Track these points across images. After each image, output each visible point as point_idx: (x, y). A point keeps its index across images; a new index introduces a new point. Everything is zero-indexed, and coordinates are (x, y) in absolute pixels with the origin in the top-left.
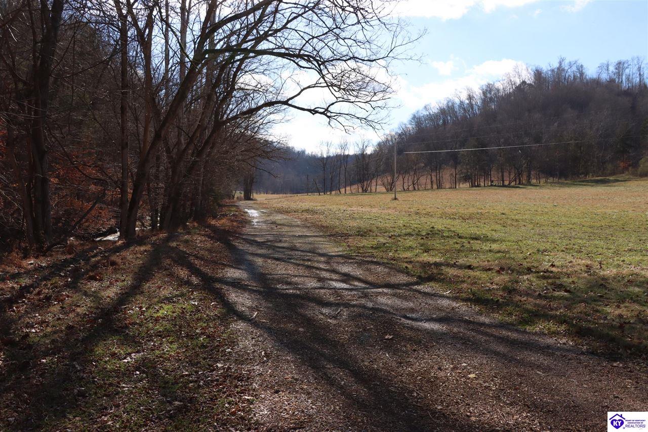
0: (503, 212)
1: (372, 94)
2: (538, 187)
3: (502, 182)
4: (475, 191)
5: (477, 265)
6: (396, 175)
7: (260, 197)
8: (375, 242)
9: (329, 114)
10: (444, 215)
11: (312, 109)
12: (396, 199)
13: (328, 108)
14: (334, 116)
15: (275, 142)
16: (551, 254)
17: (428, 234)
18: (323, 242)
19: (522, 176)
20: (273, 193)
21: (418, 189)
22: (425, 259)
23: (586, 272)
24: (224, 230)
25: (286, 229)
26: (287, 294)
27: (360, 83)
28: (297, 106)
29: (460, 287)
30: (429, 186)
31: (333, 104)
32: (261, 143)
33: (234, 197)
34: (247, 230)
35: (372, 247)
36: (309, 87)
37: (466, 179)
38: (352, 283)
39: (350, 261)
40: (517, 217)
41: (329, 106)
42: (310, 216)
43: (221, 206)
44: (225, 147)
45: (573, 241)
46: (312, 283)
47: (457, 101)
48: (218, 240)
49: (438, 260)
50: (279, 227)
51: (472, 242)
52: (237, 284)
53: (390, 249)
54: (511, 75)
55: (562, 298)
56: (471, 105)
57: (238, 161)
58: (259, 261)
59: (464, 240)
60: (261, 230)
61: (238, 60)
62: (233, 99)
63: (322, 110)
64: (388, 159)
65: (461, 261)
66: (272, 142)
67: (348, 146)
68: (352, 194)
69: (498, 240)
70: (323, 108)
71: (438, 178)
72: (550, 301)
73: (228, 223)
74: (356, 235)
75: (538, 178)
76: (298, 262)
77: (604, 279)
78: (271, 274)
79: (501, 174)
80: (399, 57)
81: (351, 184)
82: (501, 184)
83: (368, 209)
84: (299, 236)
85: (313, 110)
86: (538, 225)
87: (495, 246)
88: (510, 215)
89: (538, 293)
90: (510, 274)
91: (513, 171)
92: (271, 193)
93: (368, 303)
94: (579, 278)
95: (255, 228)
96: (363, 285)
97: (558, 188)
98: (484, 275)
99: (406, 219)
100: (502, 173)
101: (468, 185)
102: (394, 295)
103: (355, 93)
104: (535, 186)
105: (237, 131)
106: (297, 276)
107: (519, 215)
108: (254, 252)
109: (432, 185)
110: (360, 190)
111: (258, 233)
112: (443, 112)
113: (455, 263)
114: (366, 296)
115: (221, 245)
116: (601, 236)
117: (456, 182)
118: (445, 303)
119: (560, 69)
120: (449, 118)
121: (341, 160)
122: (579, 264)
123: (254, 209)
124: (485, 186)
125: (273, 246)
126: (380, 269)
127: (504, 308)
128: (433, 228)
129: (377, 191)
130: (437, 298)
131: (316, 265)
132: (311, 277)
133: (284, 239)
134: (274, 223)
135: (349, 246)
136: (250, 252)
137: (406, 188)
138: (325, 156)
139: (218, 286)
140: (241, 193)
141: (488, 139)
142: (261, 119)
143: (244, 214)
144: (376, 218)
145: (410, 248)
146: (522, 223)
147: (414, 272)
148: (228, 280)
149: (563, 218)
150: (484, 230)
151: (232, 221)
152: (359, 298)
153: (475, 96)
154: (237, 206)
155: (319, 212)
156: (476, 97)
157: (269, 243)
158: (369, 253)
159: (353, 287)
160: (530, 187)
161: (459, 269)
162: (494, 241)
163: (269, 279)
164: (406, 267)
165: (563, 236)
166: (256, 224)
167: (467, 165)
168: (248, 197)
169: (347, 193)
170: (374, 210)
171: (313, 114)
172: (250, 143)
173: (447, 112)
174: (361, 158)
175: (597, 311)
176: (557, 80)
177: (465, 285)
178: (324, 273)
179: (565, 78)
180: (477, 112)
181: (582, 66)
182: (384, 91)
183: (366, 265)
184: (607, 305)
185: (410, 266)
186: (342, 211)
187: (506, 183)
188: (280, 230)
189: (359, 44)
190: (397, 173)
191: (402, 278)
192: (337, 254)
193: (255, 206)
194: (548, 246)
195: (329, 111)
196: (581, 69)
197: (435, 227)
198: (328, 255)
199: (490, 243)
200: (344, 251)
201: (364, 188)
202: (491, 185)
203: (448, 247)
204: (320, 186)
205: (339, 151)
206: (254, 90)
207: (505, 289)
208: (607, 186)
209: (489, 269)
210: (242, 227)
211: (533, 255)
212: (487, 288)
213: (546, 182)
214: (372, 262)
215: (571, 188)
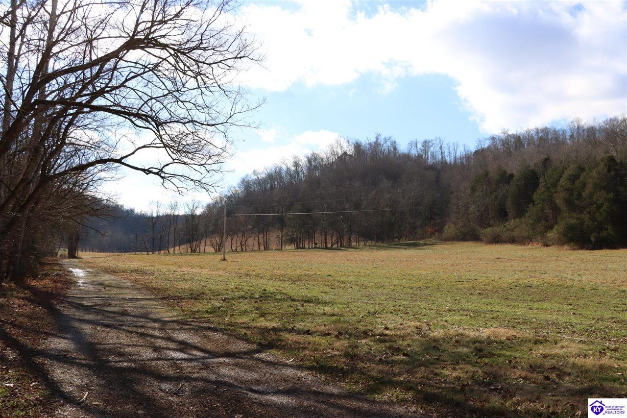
0: (329, 273)
1: (207, 157)
2: (358, 250)
3: (325, 244)
4: (300, 253)
5: (316, 330)
6: (225, 236)
7: (85, 255)
8: (210, 306)
9: (163, 175)
10: (273, 277)
11: (146, 168)
12: (224, 260)
13: (162, 169)
14: (168, 177)
15: (104, 200)
16: (382, 316)
17: (262, 297)
18: (155, 307)
19: (343, 239)
20: (100, 251)
21: (246, 251)
22: (263, 324)
23: (418, 334)
24: (47, 292)
25: (115, 291)
26: (121, 368)
27: (196, 146)
28: (131, 165)
29: (302, 354)
30: (256, 248)
31: (167, 165)
32: (89, 200)
33: (57, 255)
34: (72, 292)
35: (207, 312)
36: (144, 147)
37: (292, 240)
38: (190, 352)
39: (186, 327)
40: (342, 279)
41: (164, 167)
42: (140, 277)
43: (42, 264)
44: (50, 203)
45: (398, 303)
46: (148, 354)
47: (284, 168)
48: (39, 304)
49: (275, 324)
50: (107, 288)
51: (305, 305)
52: (62, 358)
53: (225, 313)
54: (334, 146)
55: (402, 362)
56: (297, 172)
57: (64, 217)
58: (87, 328)
59: (297, 303)
60: (88, 292)
61: (71, 114)
62: (61, 154)
63: (156, 171)
64: (217, 220)
65: (299, 325)
66: (101, 200)
67: (178, 206)
68: (181, 254)
69: (329, 303)
70: (157, 169)
71: (265, 240)
72: (392, 367)
73: (51, 283)
74: (189, 298)
75: (358, 241)
76: (130, 329)
77: (435, 340)
78: (101, 344)
79: (324, 237)
80: (237, 124)
81: (180, 244)
82: (325, 247)
83: (199, 270)
84: (130, 300)
85: (147, 170)
86: (364, 287)
87: (328, 309)
88: (336, 277)
89: (378, 358)
90: (349, 339)
91: (335, 234)
92: (97, 250)
93: (211, 375)
94: (412, 340)
95: (81, 290)
96: (203, 355)
97: (376, 251)
98: (323, 341)
99: (237, 281)
100: (325, 235)
101: (294, 247)
102: (236, 365)
103: (190, 156)
104: (354, 248)
105: (65, 187)
106: (130, 345)
107: (344, 276)
108: (81, 318)
109: (259, 246)
110: (189, 250)
111: (84, 296)
112: (270, 177)
113: (293, 329)
114: (207, 367)
115: (43, 309)
116: (422, 297)
117: (282, 243)
118: (290, 372)
119: (377, 144)
120: (276, 183)
121: (170, 220)
122: (409, 326)
123: (80, 268)
124: (309, 248)
125: (103, 310)
126: (218, 336)
127: (350, 376)
128: (265, 290)
129: (206, 251)
130: (281, 367)
131: (150, 332)
132: (145, 346)
133: (114, 302)
134: (101, 284)
135: (183, 310)
136: (77, 317)
137: (234, 249)
138: (155, 216)
139: (40, 360)
140: (65, 251)
141: (313, 204)
142: (91, 175)
143: (68, 274)
144: (207, 280)
145: (245, 312)
146: (349, 285)
147: (254, 339)
148: (52, 352)
149: (385, 279)
150: (314, 293)
151: (55, 282)
152: (200, 369)
153: (301, 163)
154: (60, 264)
155: (148, 272)
156: (302, 165)
157: (98, 307)
158: (205, 318)
159: (192, 357)
160: (351, 250)
161: (298, 334)
162: (326, 303)
163: (100, 350)
164: (245, 334)
165: (388, 297)
166: (82, 285)
167: (292, 228)
168: (72, 255)
169: (176, 252)
170: (205, 271)
171: (147, 174)
172: (78, 200)
173: (274, 177)
174: (191, 218)
175: (436, 374)
176: (374, 153)
177: (307, 353)
178: (159, 341)
179: (381, 151)
180: (303, 178)
181: (395, 142)
182: (219, 155)
183: (203, 331)
184: (444, 368)
185: (248, 333)
186: (172, 272)
187: (329, 245)
188: (108, 292)
189: (199, 108)
190: (226, 234)
191: (242, 346)
192: (171, 319)
193: (80, 264)
194: (377, 308)
195: (164, 172)
196: (394, 144)
197: (267, 289)
198: (162, 321)
199: (323, 306)
200: (179, 316)
201: (193, 248)
202: (315, 248)
203: (282, 311)
204: (148, 245)
205: (169, 212)
206: (86, 146)
207: (347, 355)
208: (418, 249)
209: (328, 334)
210: (67, 288)
211: (365, 317)
212: (330, 355)
213: (365, 245)
214: (209, 329)
215: (387, 251)
